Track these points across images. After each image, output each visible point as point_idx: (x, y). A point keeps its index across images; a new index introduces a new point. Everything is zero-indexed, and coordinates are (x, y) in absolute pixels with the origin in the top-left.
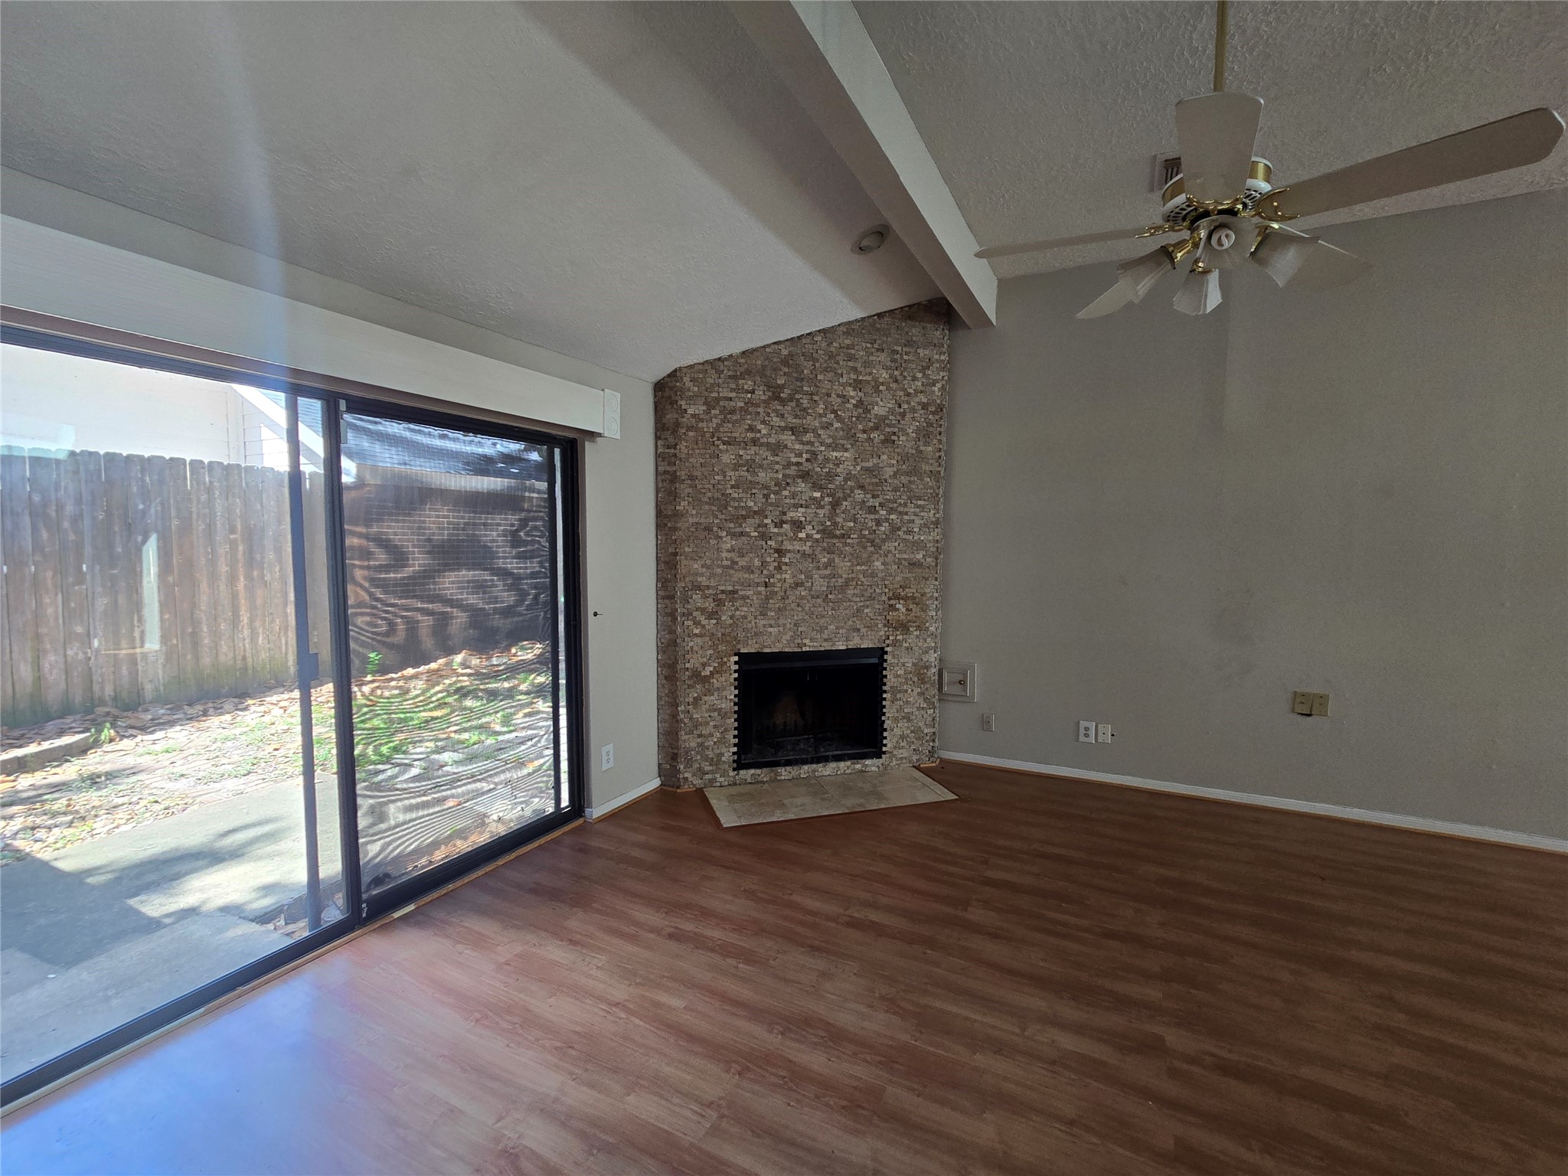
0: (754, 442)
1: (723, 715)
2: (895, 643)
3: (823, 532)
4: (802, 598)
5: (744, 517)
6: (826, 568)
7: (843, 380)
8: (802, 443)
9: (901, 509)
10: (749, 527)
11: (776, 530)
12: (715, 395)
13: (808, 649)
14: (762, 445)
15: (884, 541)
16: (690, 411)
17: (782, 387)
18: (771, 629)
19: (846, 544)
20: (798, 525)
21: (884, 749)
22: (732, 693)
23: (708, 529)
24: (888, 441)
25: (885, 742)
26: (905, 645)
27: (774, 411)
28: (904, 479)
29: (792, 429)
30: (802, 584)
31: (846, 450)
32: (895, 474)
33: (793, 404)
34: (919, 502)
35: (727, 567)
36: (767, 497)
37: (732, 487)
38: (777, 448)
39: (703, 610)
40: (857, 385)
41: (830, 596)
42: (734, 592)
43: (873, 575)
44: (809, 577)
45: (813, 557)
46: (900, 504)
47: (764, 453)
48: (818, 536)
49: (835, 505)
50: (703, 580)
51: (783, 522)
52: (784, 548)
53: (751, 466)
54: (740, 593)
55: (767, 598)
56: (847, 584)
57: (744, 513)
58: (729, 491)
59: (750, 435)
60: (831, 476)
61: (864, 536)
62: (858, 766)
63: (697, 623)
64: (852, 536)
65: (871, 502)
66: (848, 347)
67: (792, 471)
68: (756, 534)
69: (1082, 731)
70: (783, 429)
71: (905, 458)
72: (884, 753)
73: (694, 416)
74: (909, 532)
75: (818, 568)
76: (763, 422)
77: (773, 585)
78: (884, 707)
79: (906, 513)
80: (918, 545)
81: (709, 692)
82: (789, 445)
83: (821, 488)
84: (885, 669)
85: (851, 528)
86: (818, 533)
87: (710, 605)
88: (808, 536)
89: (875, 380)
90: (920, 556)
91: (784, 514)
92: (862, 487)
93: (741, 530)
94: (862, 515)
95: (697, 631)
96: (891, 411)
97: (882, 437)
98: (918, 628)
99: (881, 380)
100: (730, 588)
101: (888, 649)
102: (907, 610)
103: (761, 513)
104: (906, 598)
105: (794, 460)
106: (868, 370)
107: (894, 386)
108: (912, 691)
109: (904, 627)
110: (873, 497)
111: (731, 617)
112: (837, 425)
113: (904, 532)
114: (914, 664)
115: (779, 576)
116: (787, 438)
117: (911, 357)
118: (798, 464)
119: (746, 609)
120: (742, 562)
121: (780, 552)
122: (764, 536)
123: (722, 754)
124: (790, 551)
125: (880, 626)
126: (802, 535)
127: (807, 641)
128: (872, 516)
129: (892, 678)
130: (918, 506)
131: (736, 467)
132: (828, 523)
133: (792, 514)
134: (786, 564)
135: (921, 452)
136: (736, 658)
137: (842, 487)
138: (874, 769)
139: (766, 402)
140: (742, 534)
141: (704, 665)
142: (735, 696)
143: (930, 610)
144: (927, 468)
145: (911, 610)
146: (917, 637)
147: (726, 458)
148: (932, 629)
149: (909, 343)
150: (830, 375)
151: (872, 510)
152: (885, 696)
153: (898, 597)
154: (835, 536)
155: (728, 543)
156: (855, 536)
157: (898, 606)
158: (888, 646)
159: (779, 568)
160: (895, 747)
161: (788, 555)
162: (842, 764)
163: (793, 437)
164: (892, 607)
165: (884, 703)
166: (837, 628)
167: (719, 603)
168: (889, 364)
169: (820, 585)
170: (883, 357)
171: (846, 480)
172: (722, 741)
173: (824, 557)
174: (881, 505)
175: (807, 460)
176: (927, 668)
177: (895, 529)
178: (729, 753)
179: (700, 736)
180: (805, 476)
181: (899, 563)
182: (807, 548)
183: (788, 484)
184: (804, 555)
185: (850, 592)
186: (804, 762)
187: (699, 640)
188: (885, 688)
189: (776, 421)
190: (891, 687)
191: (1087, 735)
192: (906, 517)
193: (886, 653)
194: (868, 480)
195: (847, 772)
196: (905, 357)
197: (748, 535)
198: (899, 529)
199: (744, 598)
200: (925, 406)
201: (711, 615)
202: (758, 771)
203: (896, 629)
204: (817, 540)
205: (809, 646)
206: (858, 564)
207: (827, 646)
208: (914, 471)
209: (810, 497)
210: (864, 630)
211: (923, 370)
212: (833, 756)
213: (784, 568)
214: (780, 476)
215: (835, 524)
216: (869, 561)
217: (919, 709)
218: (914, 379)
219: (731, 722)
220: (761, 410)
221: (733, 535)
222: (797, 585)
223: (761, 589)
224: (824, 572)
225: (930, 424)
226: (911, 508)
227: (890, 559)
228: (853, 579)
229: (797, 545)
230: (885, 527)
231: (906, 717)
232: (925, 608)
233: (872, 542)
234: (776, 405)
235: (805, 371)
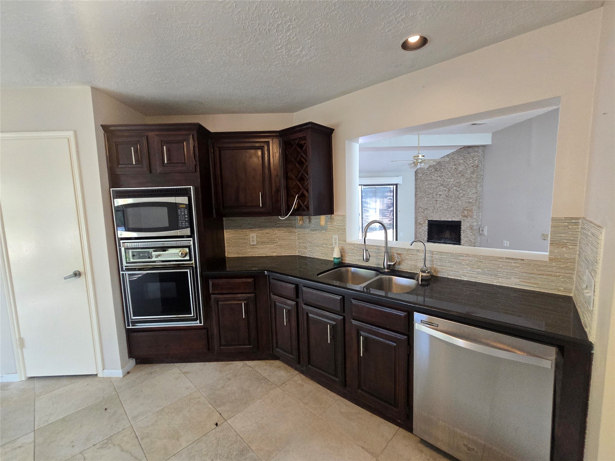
1: (425, 231)
2: (464, 220)
3: (446, 196)
4: (441, 209)
5: (429, 194)
7: (452, 164)
8: (442, 179)
9: (466, 190)
12: (424, 172)
13: (442, 220)
14: (433, 180)
15: (461, 197)
16: (419, 176)
17: (437, 168)
18: (435, 216)
19: (452, 198)
20: (440, 195)
21: (461, 243)
22: (427, 227)
23: (422, 197)
24: (462, 175)
25: (461, 242)
26: (467, 221)
27: (436, 173)
28: (467, 183)
29: (439, 176)
30: (441, 207)
31: (452, 179)
32: (465, 183)
33: (440, 171)
35: (426, 204)
36: (434, 190)
37: (427, 189)
38: (436, 180)
39: (421, 212)
40: (455, 165)
41: (448, 209)
42: (427, 208)
43: (458, 205)
44: (443, 205)
45: (444, 201)
47: (434, 182)
48: (445, 197)
49: (449, 190)
50: (421, 206)
51: (437, 195)
53: (431, 184)
55: (434, 210)
56: (452, 207)
58: (426, 190)
59: (431, 178)
60: (448, 185)
61: (456, 197)
63: (420, 214)
65: (458, 189)
66: (453, 157)
67: (439, 184)
70: (438, 176)
71: (467, 179)
72: (461, 244)
73: (420, 176)
74: (468, 195)
76: (434, 176)
77: (435, 207)
79: (467, 191)
80: (470, 198)
81: (422, 227)
82: (439, 179)
83: (446, 187)
84: (461, 226)
85: (453, 195)
86: (445, 196)
87: (423, 211)
88: (443, 197)
89: (459, 163)
90: (471, 201)
92: (456, 186)
94: (455, 192)
95: (420, 215)
96: (464, 169)
97: (461, 175)
98: (470, 217)
99: (461, 162)
102: (467, 213)
103: (433, 193)
104: (467, 210)
105: (440, 182)
106: (458, 161)
107: (464, 163)
108: (469, 231)
109: (466, 217)
111: (427, 213)
112: (450, 174)
114: (469, 225)
116: (439, 178)
117: (469, 156)
118: (441, 183)
119: (429, 212)
120: (429, 203)
121: (436, 201)
122: (433, 198)
123: (424, 239)
124: (438, 200)
125: (460, 216)
126: (441, 197)
127: (442, 218)
129: (463, 228)
130: (471, 189)
131: (428, 185)
132: (447, 194)
133: (439, 193)
134: (438, 203)
135: (472, 177)
136: (428, 221)
137: (451, 187)
139: (434, 172)
141: (421, 222)
144: (474, 180)
145: (469, 213)
146: (470, 219)
147: (426, 184)
148: (474, 217)
149: (469, 153)
150: (448, 164)
151: (458, 191)
153: (465, 210)
154: (449, 197)
155: (426, 199)
156: (454, 197)
157: (465, 212)
158: (462, 220)
159: (436, 204)
160: (464, 243)
161: (438, 201)
162: (451, 245)
164: (463, 212)
165: (461, 233)
166: (449, 216)
167: (424, 210)
168: (463, 159)
169: (445, 207)
170: (461, 157)
171: (452, 185)
172: (424, 236)
173: (446, 201)
174: (461, 190)
175: (443, 182)
176: (473, 226)
177: (464, 195)
178: (426, 239)
179: (420, 234)
180: (442, 185)
181: (465, 202)
182: (442, 200)
183: (438, 187)
184: (441, 201)
185: (453, 208)
186: (442, 243)
187: (421, 217)
188: (461, 230)
189: (436, 175)
190: (463, 230)
192: (467, 192)
193: (462, 222)
194: (458, 185)
196: (468, 156)
197: (430, 197)
199: (429, 209)
200: (473, 166)
201: (423, 212)
202: (432, 243)
203: (464, 217)
206: (455, 203)
207: (447, 220)
208: (470, 181)
209: (443, 189)
210: (456, 217)
211: (472, 158)
212: (449, 243)
213: (437, 204)
214: (437, 186)
215: (449, 194)
216: (457, 202)
217: (471, 236)
218: (470, 160)
219: (427, 233)
220: (433, 173)
221: (427, 198)
222: (440, 207)
223: (433, 208)
224: (446, 204)
225: (474, 170)
226: (469, 190)
227: (463, 201)
228: (453, 206)
229: (440, 199)
230: (461, 195)
231: (467, 237)
232: (473, 213)
233: (458, 198)
234: (436, 172)
235: (443, 164)
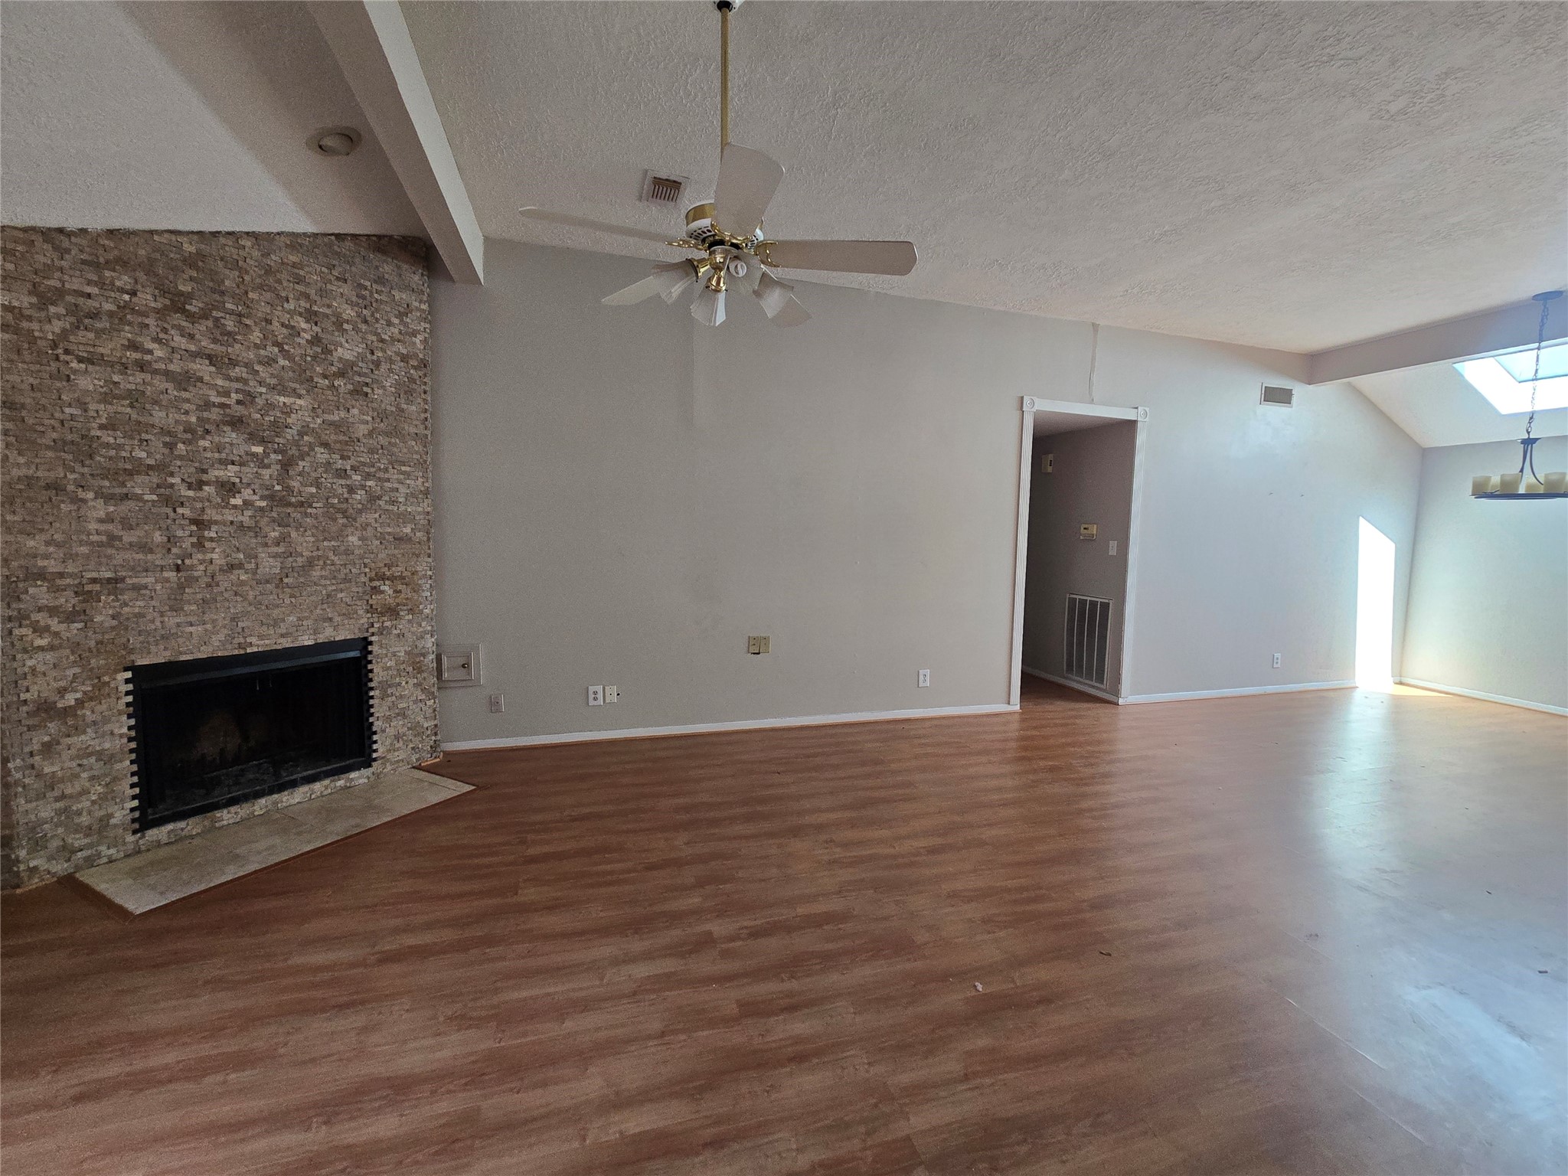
0: (142, 366)
2: (382, 631)
3: (272, 498)
4: (242, 583)
5: (130, 473)
6: (278, 544)
7: (291, 306)
8: (229, 378)
9: (381, 475)
10: (139, 486)
11: (191, 493)
12: (53, 283)
13: (255, 649)
14: (156, 372)
15: (360, 511)
17: (189, 296)
18: (191, 629)
19: (306, 515)
20: (229, 489)
21: (375, 755)
22: (123, 726)
23: (56, 487)
24: (358, 392)
25: (375, 747)
26: (395, 632)
27: (179, 328)
28: (383, 440)
29: (209, 357)
30: (240, 566)
31: (300, 397)
32: (370, 434)
33: (210, 323)
34: (403, 468)
35: (101, 544)
36: (171, 446)
37: (102, 427)
38: (185, 380)
39: (53, 611)
40: (311, 316)
41: (286, 580)
42: (117, 580)
43: (348, 552)
44: (252, 556)
45: (256, 530)
46: (380, 469)
47: (160, 384)
48: (264, 504)
49: (286, 465)
50: (52, 566)
51: (200, 485)
52: (205, 517)
53: (135, 398)
54: (129, 581)
55: (181, 587)
56: (311, 563)
57: (128, 466)
58: (96, 433)
59: (132, 355)
60: (278, 427)
61: (333, 506)
62: (341, 783)
63: (39, 630)
64: (314, 505)
65: (340, 464)
66: (294, 265)
67: (214, 414)
68: (155, 497)
69: (591, 696)
71: (382, 415)
72: (375, 760)
74: (393, 502)
75: (266, 545)
76: (157, 340)
77: (192, 568)
78: (372, 706)
79: (388, 480)
80: (404, 518)
81: (78, 730)
82: (207, 378)
83: (263, 441)
84: (370, 662)
85: (312, 495)
86: (262, 498)
87: (68, 601)
88: (246, 503)
89: (338, 316)
90: (407, 530)
91: (205, 471)
92: (325, 445)
93: (125, 490)
94: (327, 480)
96: (361, 357)
97: (351, 387)
98: (411, 611)
99: (345, 317)
100: (109, 575)
101: (373, 639)
102: (396, 591)
103: (161, 468)
104: (392, 579)
105: (217, 400)
106: (326, 301)
107: (364, 327)
108: (407, 683)
109: (393, 612)
110: (343, 458)
111: (114, 617)
112: (282, 362)
113: (386, 501)
114: (407, 653)
115: (200, 556)
116: (202, 368)
117: (383, 298)
118: (223, 406)
119: (141, 603)
120: (128, 537)
121: (199, 523)
122: (172, 502)
123: (111, 816)
124: (216, 522)
125: (361, 612)
126: (237, 501)
127: (254, 640)
128: (343, 482)
129: (379, 672)
130: (403, 473)
131: (106, 398)
132: (278, 488)
133: (216, 473)
134: (212, 539)
135: (403, 410)
136: (128, 675)
137: (296, 443)
138: (361, 781)
139: (160, 313)
140: (126, 497)
141: (62, 692)
142: (130, 728)
143: (423, 591)
144: (413, 430)
145: (400, 591)
146: (409, 621)
147: (84, 383)
148: (427, 611)
149: (380, 280)
150: (268, 296)
151: (342, 473)
152: (371, 693)
153: (383, 578)
154: (290, 504)
155: (99, 509)
156: (318, 505)
157: (382, 588)
158: (373, 634)
159: (200, 545)
160: (389, 751)
161: (214, 528)
162: (317, 786)
163: (213, 369)
164: (376, 590)
165: (371, 702)
166: (299, 619)
167: (89, 597)
168: (354, 299)
169: (269, 565)
170: (345, 289)
171: (301, 434)
173: (274, 530)
174: (353, 468)
175: (239, 402)
176: (424, 655)
177: (373, 498)
178: (123, 811)
179: (60, 798)
180: (236, 423)
181: (381, 538)
182: (246, 518)
183: (208, 432)
184: (241, 526)
185: (316, 573)
186: (258, 795)
187: (49, 656)
188: (371, 685)
189: (180, 341)
190: (379, 683)
191: (595, 699)
192: (387, 484)
193: (371, 643)
194: (333, 437)
195: (325, 793)
196: (376, 296)
197: (138, 498)
198: (379, 498)
199: (137, 588)
200: (404, 358)
201: (72, 616)
202: (182, 824)
203: (382, 614)
204: (261, 509)
205: (257, 645)
206: (325, 539)
207: (286, 643)
208: (395, 432)
209: (247, 454)
210: (337, 619)
211: (401, 315)
212: (303, 778)
213: (208, 544)
214: (193, 419)
215: (289, 489)
216: (340, 536)
217: (415, 702)
218: (389, 324)
219: (126, 765)
220: (150, 321)
221: (108, 498)
222: (232, 567)
223: (171, 575)
224: (275, 549)
225: (412, 380)
226: (393, 475)
227: (370, 532)
228: (319, 558)
229: (229, 515)
230: (360, 495)
231: (403, 714)
232: (416, 590)
233: (344, 512)
234: (178, 319)
235: (227, 283)
